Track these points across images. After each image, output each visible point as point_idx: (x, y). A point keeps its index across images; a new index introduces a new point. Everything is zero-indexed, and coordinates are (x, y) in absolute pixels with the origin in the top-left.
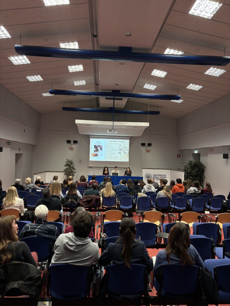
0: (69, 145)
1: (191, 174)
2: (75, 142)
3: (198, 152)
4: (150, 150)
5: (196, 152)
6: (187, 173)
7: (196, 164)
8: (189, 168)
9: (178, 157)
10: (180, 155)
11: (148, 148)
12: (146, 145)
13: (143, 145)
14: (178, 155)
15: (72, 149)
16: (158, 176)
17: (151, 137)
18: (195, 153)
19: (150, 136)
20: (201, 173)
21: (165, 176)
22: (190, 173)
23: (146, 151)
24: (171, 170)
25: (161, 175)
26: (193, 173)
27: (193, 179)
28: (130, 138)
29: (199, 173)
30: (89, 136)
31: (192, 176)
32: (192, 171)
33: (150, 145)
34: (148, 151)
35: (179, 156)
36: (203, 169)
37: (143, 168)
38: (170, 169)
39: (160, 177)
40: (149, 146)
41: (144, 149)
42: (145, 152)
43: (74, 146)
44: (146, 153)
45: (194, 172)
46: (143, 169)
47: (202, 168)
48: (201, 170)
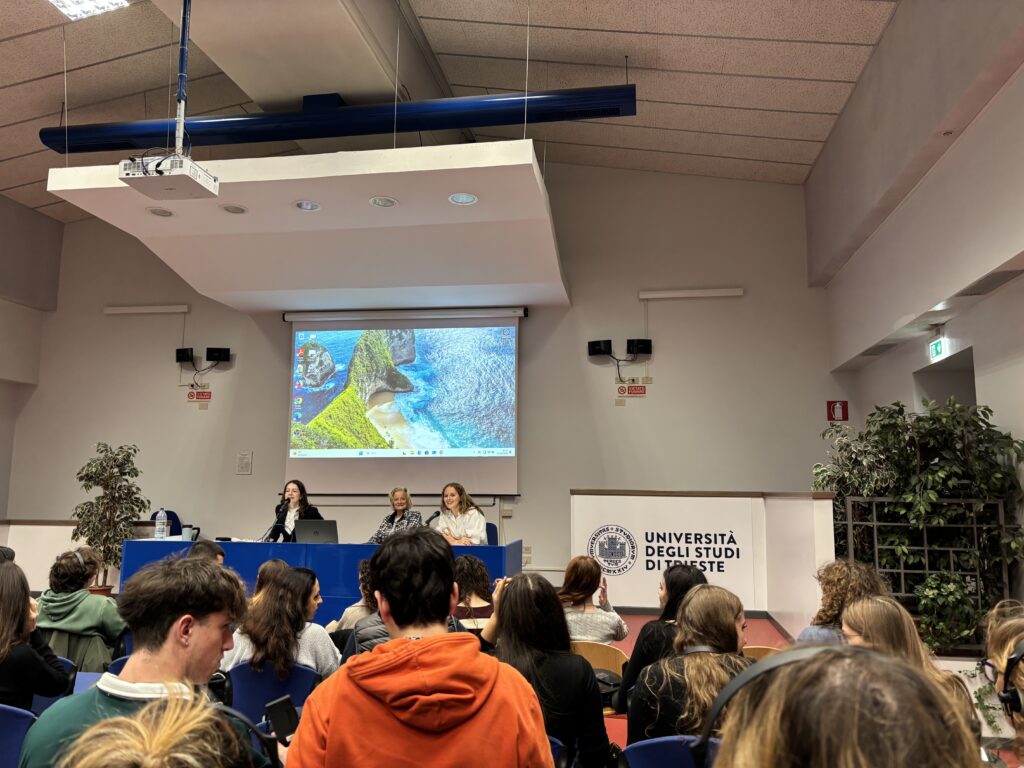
0: (189, 377)
3: (952, 346)
4: (648, 380)
6: (862, 512)
8: (871, 468)
9: (831, 417)
10: (845, 405)
11: (636, 371)
12: (620, 350)
13: (600, 350)
14: (831, 405)
15: (204, 396)
17: (647, 300)
18: (935, 359)
19: (644, 296)
20: (992, 509)
22: (881, 505)
23: (621, 390)
24: (771, 501)
26: (909, 506)
27: (920, 566)
29: (969, 507)
30: (287, 318)
31: (914, 537)
32: (899, 491)
33: (640, 349)
34: (637, 390)
35: (838, 413)
36: (1010, 474)
37: (574, 492)
38: (763, 495)
40: (640, 356)
41: (604, 376)
42: (615, 395)
43: (215, 380)
44: (620, 403)
45: (921, 501)
46: (576, 499)
47: (994, 466)
48: (987, 478)
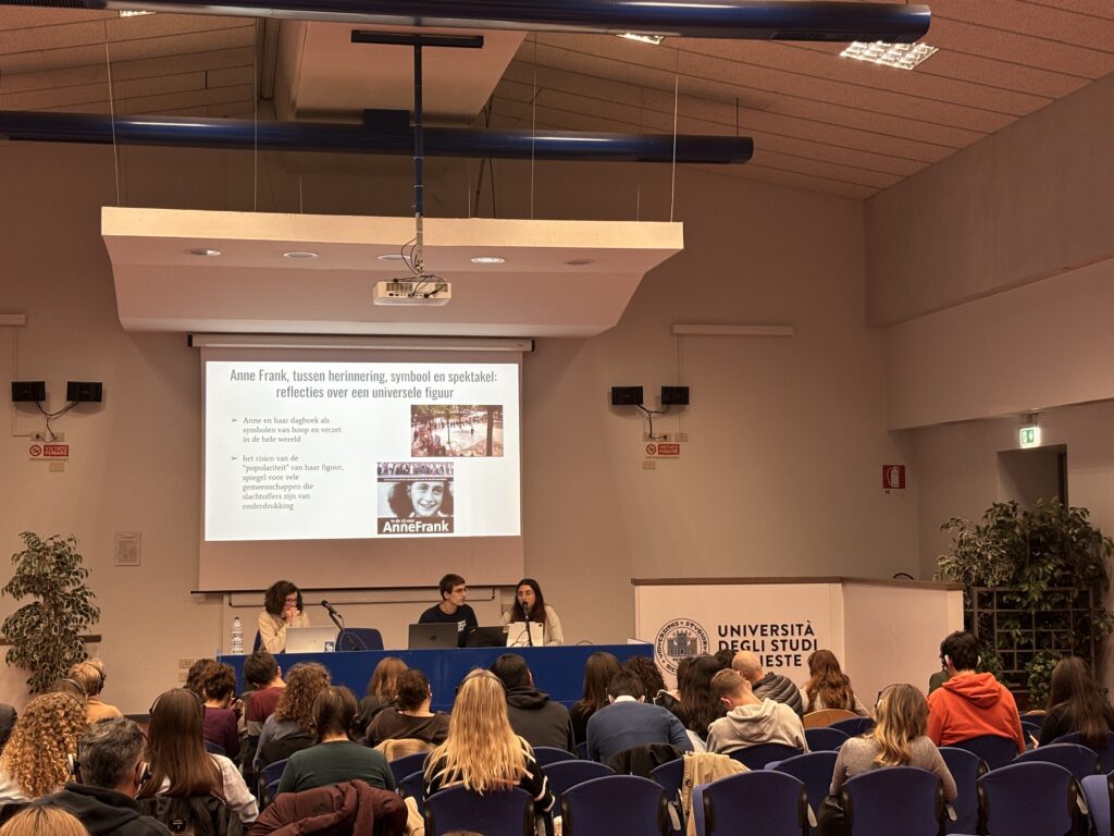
0: (33, 423)
1: (1013, 604)
2: (85, 394)
3: (1045, 436)
4: (682, 437)
5: (1032, 438)
7: (1042, 531)
9: (886, 485)
10: (902, 470)
11: (667, 425)
12: (651, 399)
13: (627, 398)
14: (887, 469)
15: (55, 450)
16: (758, 637)
17: (679, 335)
18: (1025, 445)
19: (678, 329)
20: (1084, 594)
21: (809, 631)
23: (650, 450)
24: (851, 587)
25: (774, 629)
27: (1028, 646)
28: (528, 347)
29: (1067, 594)
30: (195, 340)
33: (675, 397)
34: (669, 449)
35: (895, 480)
36: (1099, 565)
37: (637, 582)
38: (842, 580)
39: (768, 640)
40: (673, 407)
41: (631, 429)
42: (643, 456)
43: (76, 428)
44: (649, 466)
46: (641, 590)
47: (1087, 560)
48: (1083, 569)
